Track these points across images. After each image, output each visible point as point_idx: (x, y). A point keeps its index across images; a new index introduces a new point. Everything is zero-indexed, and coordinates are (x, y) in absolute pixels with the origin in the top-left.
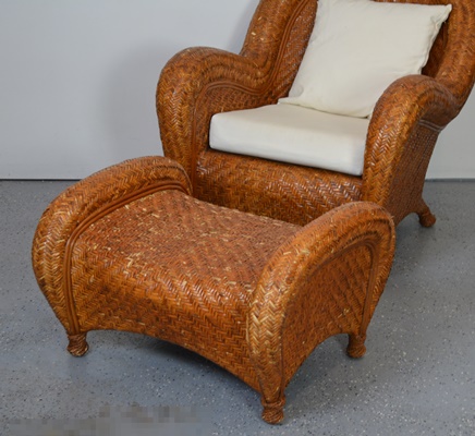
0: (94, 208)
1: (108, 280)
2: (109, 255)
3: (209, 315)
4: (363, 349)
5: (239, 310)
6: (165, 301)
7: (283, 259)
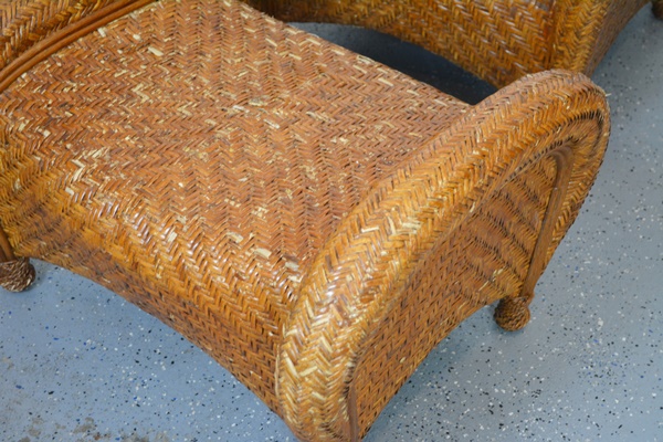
0: (27, 43)
1: (41, 197)
2: (44, 147)
3: (215, 308)
4: (525, 317)
5: (271, 313)
6: (136, 265)
7: (358, 245)
